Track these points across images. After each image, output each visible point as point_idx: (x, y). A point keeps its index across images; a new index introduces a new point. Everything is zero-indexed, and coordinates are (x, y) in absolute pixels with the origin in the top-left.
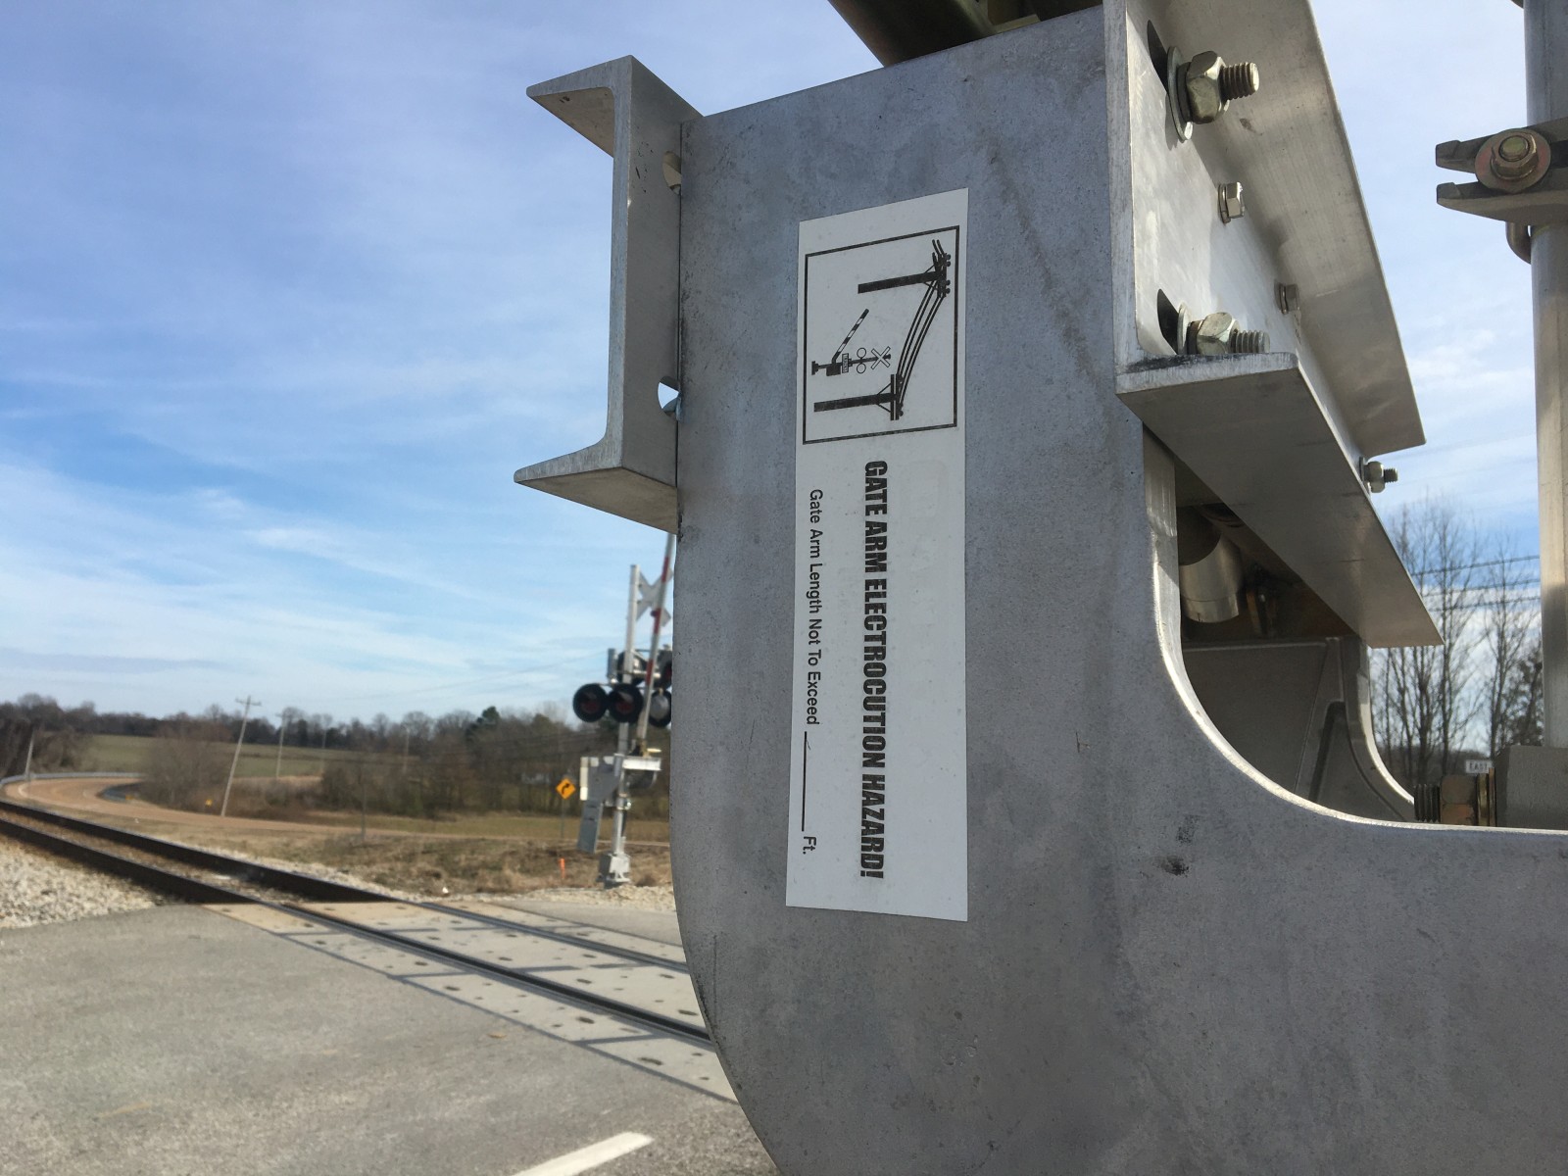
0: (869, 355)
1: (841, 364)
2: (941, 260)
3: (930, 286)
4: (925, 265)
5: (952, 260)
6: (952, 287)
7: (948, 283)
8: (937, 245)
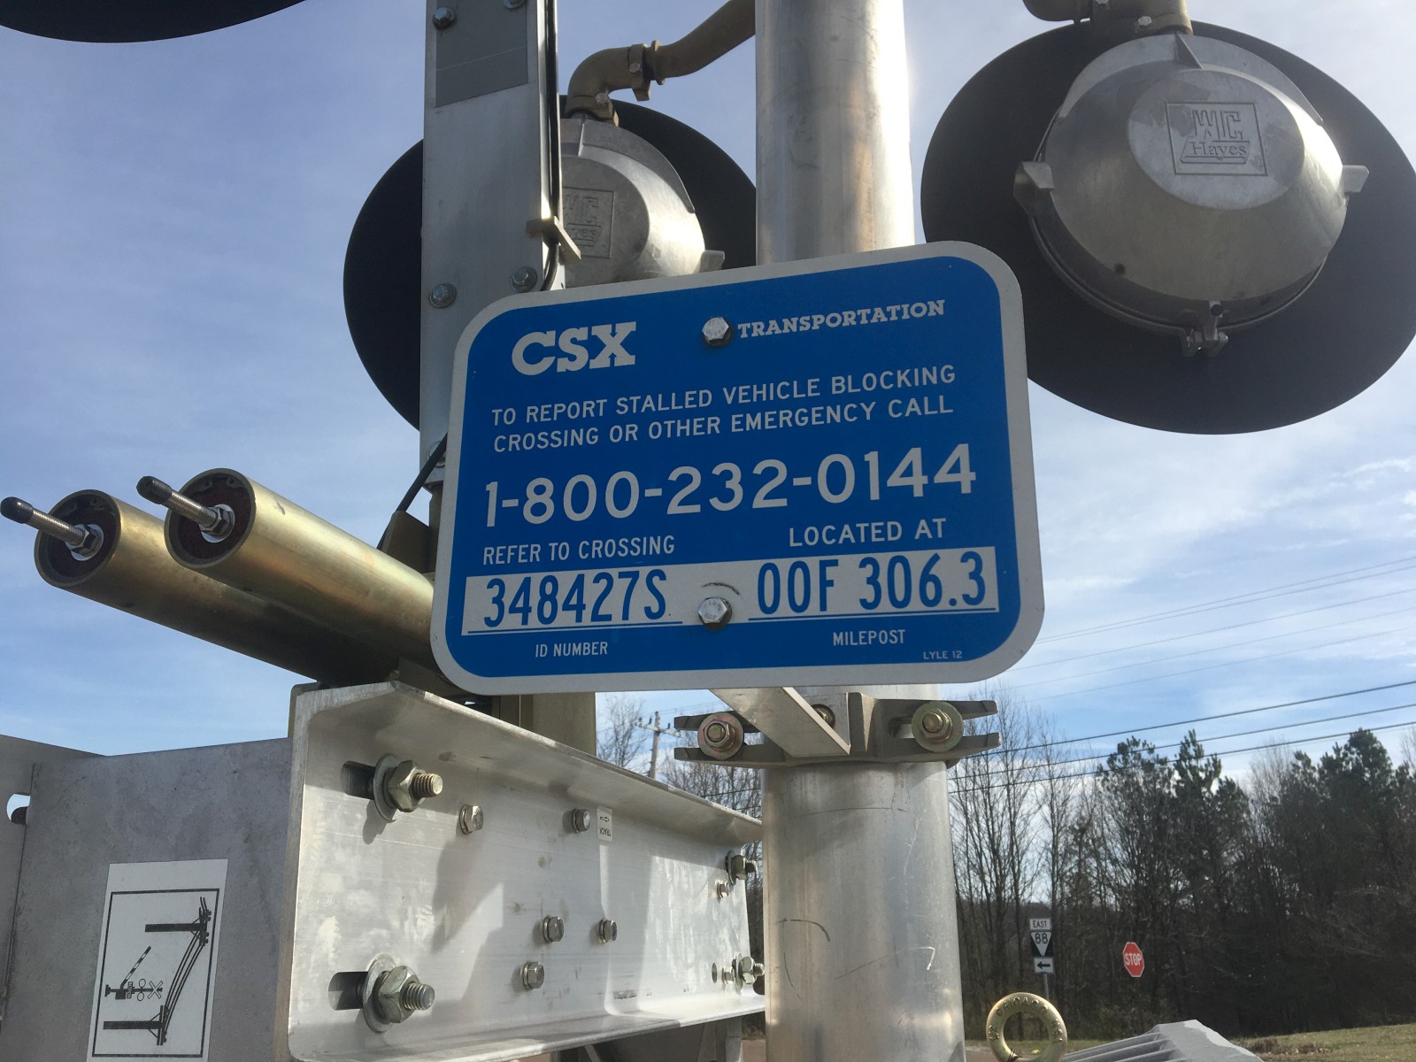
0: (148, 986)
1: (127, 990)
2: (204, 915)
3: (195, 935)
4: (192, 917)
5: (212, 916)
6: (209, 938)
7: (208, 935)
8: (203, 901)
